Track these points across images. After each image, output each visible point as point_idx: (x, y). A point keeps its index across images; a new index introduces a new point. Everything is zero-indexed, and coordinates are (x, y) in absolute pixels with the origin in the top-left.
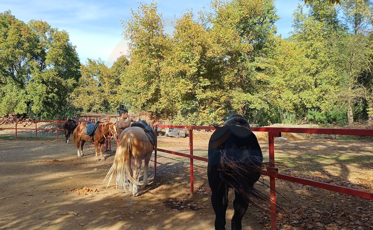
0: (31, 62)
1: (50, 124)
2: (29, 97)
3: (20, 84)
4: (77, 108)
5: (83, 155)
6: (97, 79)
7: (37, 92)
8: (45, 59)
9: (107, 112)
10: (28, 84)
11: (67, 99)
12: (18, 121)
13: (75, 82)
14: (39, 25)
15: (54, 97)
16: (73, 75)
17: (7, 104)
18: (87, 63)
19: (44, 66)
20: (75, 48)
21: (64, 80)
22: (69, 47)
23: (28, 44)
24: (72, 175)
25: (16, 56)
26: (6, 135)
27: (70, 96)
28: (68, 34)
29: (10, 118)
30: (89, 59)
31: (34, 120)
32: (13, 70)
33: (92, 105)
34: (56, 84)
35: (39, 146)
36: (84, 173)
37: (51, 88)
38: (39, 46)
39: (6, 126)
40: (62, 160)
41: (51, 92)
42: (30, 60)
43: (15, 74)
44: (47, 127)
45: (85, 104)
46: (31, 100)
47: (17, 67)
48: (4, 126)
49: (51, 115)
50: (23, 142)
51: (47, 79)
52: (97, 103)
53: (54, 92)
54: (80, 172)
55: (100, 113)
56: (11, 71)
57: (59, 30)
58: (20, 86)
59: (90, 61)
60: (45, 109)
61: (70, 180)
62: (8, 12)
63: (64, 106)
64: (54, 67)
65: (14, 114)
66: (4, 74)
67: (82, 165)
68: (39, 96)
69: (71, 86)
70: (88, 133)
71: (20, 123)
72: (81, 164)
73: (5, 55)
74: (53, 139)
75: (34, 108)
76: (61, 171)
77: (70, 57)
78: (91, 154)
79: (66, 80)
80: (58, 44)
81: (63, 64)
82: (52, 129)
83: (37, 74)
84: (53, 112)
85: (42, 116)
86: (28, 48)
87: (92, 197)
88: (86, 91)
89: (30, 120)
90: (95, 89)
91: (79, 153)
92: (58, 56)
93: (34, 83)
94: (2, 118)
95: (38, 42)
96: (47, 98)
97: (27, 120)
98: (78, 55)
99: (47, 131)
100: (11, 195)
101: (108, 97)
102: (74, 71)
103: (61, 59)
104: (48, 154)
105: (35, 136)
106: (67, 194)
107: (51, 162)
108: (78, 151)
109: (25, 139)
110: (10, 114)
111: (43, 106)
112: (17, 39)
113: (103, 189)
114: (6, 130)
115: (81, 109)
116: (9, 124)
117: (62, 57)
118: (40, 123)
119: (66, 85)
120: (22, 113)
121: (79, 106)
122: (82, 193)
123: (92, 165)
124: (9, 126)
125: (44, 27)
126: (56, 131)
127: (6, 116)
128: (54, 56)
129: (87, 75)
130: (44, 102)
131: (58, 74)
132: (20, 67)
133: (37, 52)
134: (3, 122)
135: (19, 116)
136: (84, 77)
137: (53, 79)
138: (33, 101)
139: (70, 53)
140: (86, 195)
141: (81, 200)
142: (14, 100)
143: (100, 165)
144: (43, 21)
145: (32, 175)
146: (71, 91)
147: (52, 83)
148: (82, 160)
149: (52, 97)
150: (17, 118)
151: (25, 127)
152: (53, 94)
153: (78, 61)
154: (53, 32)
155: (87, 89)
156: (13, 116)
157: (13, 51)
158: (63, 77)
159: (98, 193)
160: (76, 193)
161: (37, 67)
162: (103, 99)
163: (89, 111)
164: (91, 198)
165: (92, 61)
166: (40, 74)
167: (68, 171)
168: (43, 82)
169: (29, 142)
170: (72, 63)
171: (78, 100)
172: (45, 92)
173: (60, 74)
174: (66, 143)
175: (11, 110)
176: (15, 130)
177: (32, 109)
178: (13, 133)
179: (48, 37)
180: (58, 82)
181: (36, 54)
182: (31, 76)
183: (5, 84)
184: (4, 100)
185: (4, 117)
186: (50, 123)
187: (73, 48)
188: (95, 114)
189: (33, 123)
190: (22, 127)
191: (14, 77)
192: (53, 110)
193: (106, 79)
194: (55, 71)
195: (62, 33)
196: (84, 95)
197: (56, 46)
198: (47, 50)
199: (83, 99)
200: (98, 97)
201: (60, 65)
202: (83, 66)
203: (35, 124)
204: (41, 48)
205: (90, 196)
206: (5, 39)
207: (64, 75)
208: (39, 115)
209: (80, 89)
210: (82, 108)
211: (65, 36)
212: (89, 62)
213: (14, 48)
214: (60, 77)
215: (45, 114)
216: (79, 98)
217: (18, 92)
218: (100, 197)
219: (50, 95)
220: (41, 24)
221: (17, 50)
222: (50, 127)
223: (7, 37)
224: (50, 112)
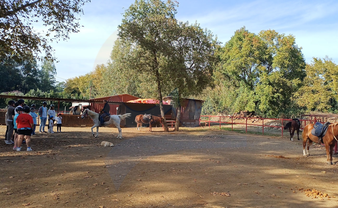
0: (260, 66)
1: (275, 122)
2: (257, 97)
3: (250, 86)
4: (301, 106)
5: (309, 155)
6: (323, 77)
7: (265, 92)
8: (272, 63)
9: (333, 111)
10: (256, 86)
11: (291, 98)
12: (248, 118)
13: (300, 82)
14: (268, 34)
15: (279, 97)
16: (298, 75)
17: (239, 103)
18: (312, 62)
19: (271, 69)
20: (301, 50)
21: (289, 80)
22: (295, 49)
23: (257, 52)
24: (299, 173)
25: (248, 63)
26: (239, 128)
27: (294, 95)
28: (294, 37)
29: (241, 115)
30: (314, 58)
31: (261, 117)
32: (245, 75)
33: (316, 104)
34: (282, 84)
35: (266, 141)
36: (311, 173)
37: (277, 88)
38: (267, 52)
39: (239, 121)
40: (288, 157)
41: (276, 93)
42: (260, 65)
43: (246, 78)
44: (272, 124)
45: (309, 103)
46: (259, 100)
47: (248, 72)
48: (237, 121)
49: (276, 113)
50: (252, 136)
51: (273, 81)
52: (322, 101)
53: (279, 92)
54: (307, 172)
55: (326, 112)
56: (243, 76)
57: (285, 35)
58: (250, 88)
59: (316, 60)
60: (270, 108)
61: (297, 178)
62: (243, 28)
63: (288, 104)
64: (280, 69)
65: (244, 112)
66: (238, 79)
67: (309, 166)
68: (265, 96)
69: (296, 86)
70: (316, 134)
71: (249, 119)
72: (307, 163)
73: (239, 63)
74: (278, 136)
75: (261, 107)
76: (288, 168)
77: (295, 59)
78: (317, 155)
79: (291, 81)
80: (285, 48)
81: (288, 66)
82: (277, 126)
83: (264, 77)
84: (278, 111)
85: (267, 114)
86: (258, 56)
87: (323, 202)
88: (311, 90)
89: (257, 117)
90: (321, 87)
91: (305, 153)
92: (284, 59)
93: (262, 85)
94: (235, 115)
95: (267, 49)
96: (273, 98)
97: (255, 117)
98: (303, 55)
99: (272, 127)
100: (246, 182)
101: (335, 95)
102: (299, 71)
103: (287, 61)
104: (275, 150)
105: (262, 132)
106: (295, 192)
107: (277, 157)
108: (304, 150)
109: (253, 133)
110: (241, 112)
111: (269, 104)
112: (249, 49)
113: (334, 195)
114: (238, 125)
115: (305, 108)
116: (241, 119)
117: (288, 60)
118: (266, 120)
119: (291, 85)
120: (251, 110)
121: (302, 105)
122: (311, 195)
123: (320, 167)
124: (240, 121)
125: (272, 35)
126: (281, 128)
127: (238, 113)
128: (280, 60)
129: (312, 74)
130: (270, 101)
131: (283, 76)
132: (250, 72)
133: (266, 58)
134: (236, 118)
135: (248, 113)
136: (309, 77)
137: (279, 81)
138: (260, 100)
139: (295, 55)
140: (316, 198)
141: (310, 202)
142: (245, 100)
143: (328, 168)
144: (271, 30)
145: (261, 168)
146: (296, 90)
147: (278, 85)
148: (308, 160)
149: (277, 97)
150: (247, 115)
151: (254, 123)
152: (278, 94)
153: (304, 61)
154: (280, 37)
155: (313, 87)
156: (244, 113)
157: (246, 59)
158: (288, 78)
159: (330, 199)
160: (305, 193)
161: (265, 70)
162: (329, 97)
163: (313, 109)
164: (321, 203)
165: (318, 59)
166: (267, 76)
167: (295, 169)
168: (270, 84)
169: (257, 136)
170: (297, 64)
171: (302, 98)
172: (271, 93)
173: (286, 76)
174: (290, 141)
175: (243, 108)
176: (246, 125)
177: (259, 108)
178: (244, 127)
179: (275, 43)
180: (283, 83)
181: (265, 60)
182: (259, 79)
183: (238, 87)
184: (238, 100)
185: (237, 113)
186: (274, 120)
187: (299, 50)
188: (320, 113)
189: (260, 120)
190: (251, 123)
191: (245, 81)
192: (278, 108)
193: (333, 77)
194: (281, 73)
195: (288, 38)
196: (309, 94)
197: (283, 50)
198: (274, 55)
199: (307, 98)
200: (324, 95)
201: (285, 68)
202: (308, 66)
203: (262, 121)
204: (268, 54)
205: (320, 200)
206: (240, 50)
207: (289, 76)
208: (265, 112)
209: (305, 88)
210: (306, 106)
211: (292, 40)
212: (314, 61)
213: (246, 57)
214: (285, 79)
215: (271, 112)
216: (303, 96)
217: (248, 93)
218: (332, 204)
219: (276, 95)
220: (269, 33)
221: (249, 58)
222: (275, 124)
223: (241, 49)
224: (275, 110)
